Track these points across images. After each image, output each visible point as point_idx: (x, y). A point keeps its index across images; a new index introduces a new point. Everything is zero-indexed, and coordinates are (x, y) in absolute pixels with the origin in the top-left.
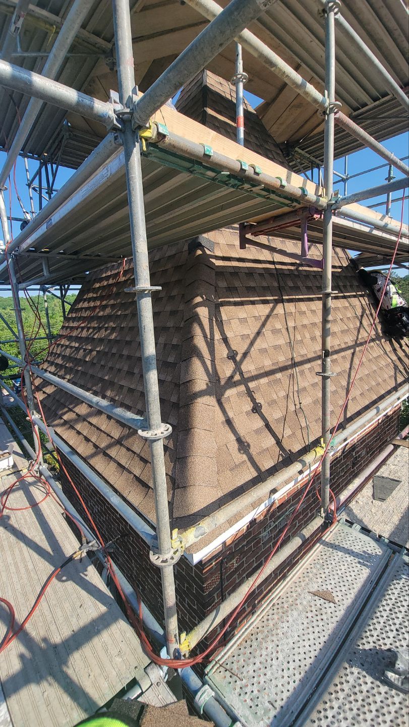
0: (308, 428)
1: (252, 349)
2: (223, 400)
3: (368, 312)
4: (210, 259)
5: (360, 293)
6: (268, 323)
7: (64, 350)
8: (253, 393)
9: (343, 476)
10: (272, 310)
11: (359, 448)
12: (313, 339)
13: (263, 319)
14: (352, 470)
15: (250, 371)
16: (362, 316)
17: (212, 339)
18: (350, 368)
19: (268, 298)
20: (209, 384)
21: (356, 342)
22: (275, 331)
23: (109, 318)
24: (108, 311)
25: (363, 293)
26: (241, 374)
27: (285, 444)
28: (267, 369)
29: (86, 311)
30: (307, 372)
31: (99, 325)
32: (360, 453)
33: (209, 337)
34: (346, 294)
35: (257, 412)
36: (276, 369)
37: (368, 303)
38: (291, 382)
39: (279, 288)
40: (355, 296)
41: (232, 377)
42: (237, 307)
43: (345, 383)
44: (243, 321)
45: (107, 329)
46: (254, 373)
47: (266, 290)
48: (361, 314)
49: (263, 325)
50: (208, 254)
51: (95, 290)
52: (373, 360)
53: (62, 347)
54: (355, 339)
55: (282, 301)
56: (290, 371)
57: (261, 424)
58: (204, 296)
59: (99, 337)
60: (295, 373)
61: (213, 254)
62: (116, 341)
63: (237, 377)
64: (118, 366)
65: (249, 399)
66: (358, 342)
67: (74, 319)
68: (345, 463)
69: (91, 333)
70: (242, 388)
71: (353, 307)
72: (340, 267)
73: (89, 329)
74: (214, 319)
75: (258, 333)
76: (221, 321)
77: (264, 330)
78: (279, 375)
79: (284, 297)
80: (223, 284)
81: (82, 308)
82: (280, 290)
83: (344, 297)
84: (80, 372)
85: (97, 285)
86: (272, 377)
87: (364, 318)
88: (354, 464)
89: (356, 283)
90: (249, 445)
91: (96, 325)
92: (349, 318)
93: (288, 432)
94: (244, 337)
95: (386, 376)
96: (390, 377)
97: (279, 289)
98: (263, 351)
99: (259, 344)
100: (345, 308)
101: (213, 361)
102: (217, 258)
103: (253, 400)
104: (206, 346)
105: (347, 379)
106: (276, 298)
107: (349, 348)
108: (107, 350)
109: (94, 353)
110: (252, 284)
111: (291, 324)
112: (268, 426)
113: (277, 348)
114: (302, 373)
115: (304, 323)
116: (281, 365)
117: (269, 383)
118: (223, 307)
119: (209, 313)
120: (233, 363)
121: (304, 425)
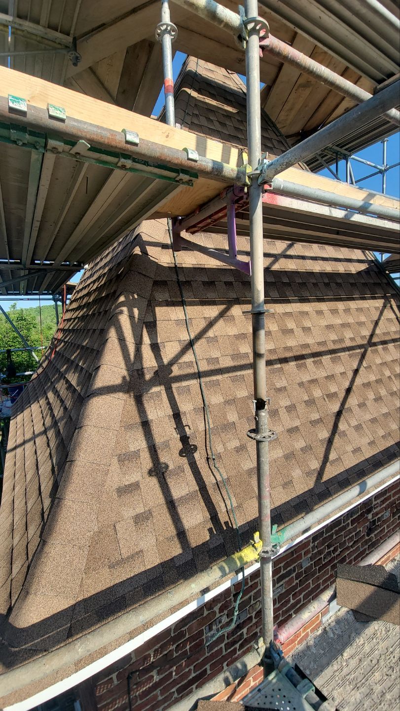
9: (352, 546)
11: (379, 508)
14: (367, 538)
32: (379, 516)
68: (355, 528)
88: (370, 531)
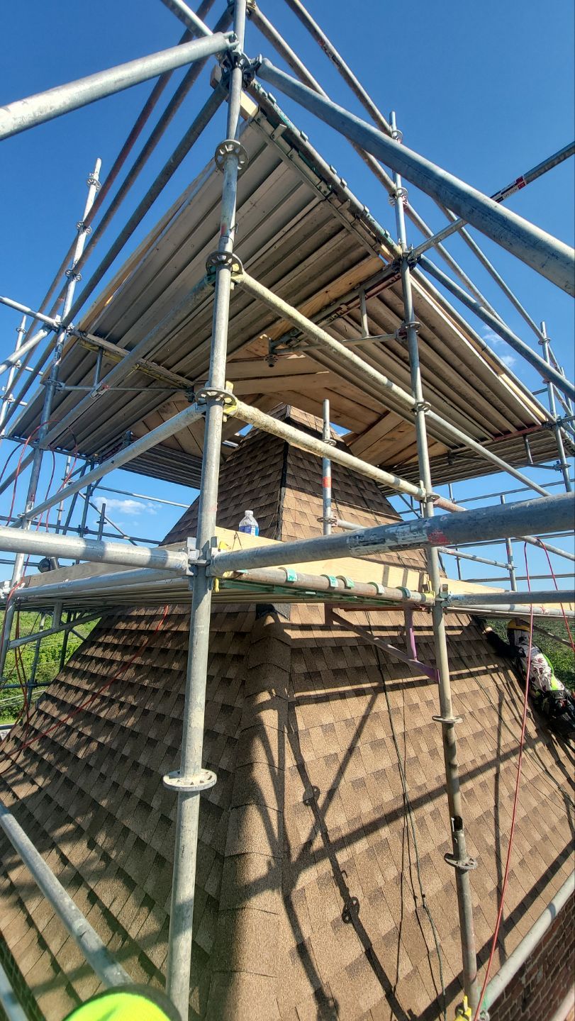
0: (441, 952)
1: (342, 782)
2: (294, 898)
3: (507, 697)
4: (285, 631)
5: (492, 667)
6: (365, 730)
7: (48, 724)
8: (343, 875)
10: (371, 706)
11: (531, 966)
12: (433, 753)
13: (357, 723)
15: (338, 829)
16: (500, 705)
17: (282, 768)
18: (496, 807)
19: (364, 686)
20: (273, 863)
21: (498, 754)
22: (377, 744)
23: (130, 685)
24: (129, 674)
25: (496, 666)
26: (325, 836)
27: (400, 996)
28: (366, 821)
29: (97, 664)
30: (429, 819)
31: (112, 695)
32: (533, 978)
33: (277, 764)
34: (472, 670)
35: (351, 921)
36: (380, 819)
37: (505, 681)
38: (406, 845)
39: (379, 666)
40: (485, 672)
41: (309, 843)
42: (320, 705)
43: (491, 841)
44: (328, 729)
45: (122, 705)
46: (345, 831)
47: (361, 673)
48: (497, 702)
49: (358, 734)
50: (282, 623)
51: (118, 633)
52: (530, 786)
53: (45, 718)
54: (496, 747)
55: (384, 689)
56: (402, 820)
57: (357, 949)
58: (273, 690)
59: (107, 717)
60: (410, 824)
61: (288, 622)
62: (133, 734)
63: (318, 843)
64: (126, 785)
65: (337, 890)
66: (501, 753)
67: (77, 673)
68: (510, 1001)
69: (96, 706)
70: (325, 866)
71: (486, 690)
72: (460, 628)
73: (95, 696)
74: (286, 731)
75: (351, 750)
76: (297, 733)
77: (359, 744)
78: (385, 832)
79: (387, 683)
80: (300, 668)
81: (92, 658)
82: (381, 671)
83: (471, 675)
84: (62, 779)
85: (122, 626)
86: (374, 837)
87: (503, 709)
88: (525, 1002)
89: (484, 652)
90: (336, 1006)
91: (107, 694)
92: (481, 711)
93: (406, 967)
94: (329, 759)
95: (555, 820)
96: (561, 821)
97: (379, 669)
98: (359, 784)
99: (353, 771)
100: (474, 693)
101: (281, 812)
102: (294, 627)
103: (344, 891)
104: (271, 784)
105: (493, 830)
106: (375, 684)
107: (488, 766)
108: (114, 746)
109: (94, 746)
110: (341, 664)
111: (399, 729)
112: (370, 954)
113: (380, 775)
114: (421, 823)
115: (418, 726)
116: (387, 810)
117: (371, 853)
118: (299, 708)
119: (279, 719)
120: (312, 813)
121: (432, 947)
